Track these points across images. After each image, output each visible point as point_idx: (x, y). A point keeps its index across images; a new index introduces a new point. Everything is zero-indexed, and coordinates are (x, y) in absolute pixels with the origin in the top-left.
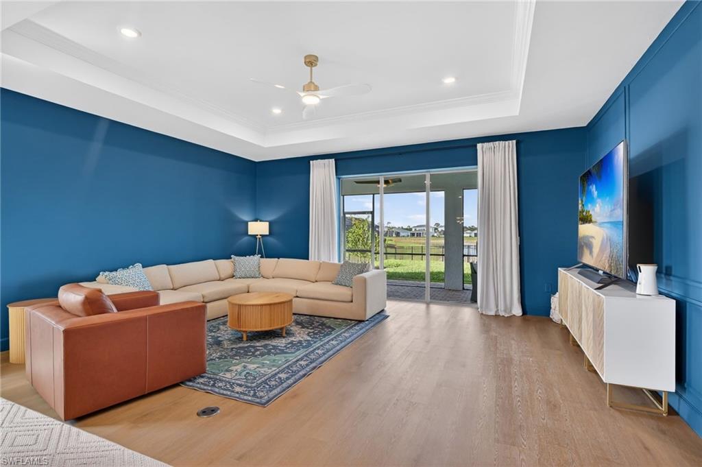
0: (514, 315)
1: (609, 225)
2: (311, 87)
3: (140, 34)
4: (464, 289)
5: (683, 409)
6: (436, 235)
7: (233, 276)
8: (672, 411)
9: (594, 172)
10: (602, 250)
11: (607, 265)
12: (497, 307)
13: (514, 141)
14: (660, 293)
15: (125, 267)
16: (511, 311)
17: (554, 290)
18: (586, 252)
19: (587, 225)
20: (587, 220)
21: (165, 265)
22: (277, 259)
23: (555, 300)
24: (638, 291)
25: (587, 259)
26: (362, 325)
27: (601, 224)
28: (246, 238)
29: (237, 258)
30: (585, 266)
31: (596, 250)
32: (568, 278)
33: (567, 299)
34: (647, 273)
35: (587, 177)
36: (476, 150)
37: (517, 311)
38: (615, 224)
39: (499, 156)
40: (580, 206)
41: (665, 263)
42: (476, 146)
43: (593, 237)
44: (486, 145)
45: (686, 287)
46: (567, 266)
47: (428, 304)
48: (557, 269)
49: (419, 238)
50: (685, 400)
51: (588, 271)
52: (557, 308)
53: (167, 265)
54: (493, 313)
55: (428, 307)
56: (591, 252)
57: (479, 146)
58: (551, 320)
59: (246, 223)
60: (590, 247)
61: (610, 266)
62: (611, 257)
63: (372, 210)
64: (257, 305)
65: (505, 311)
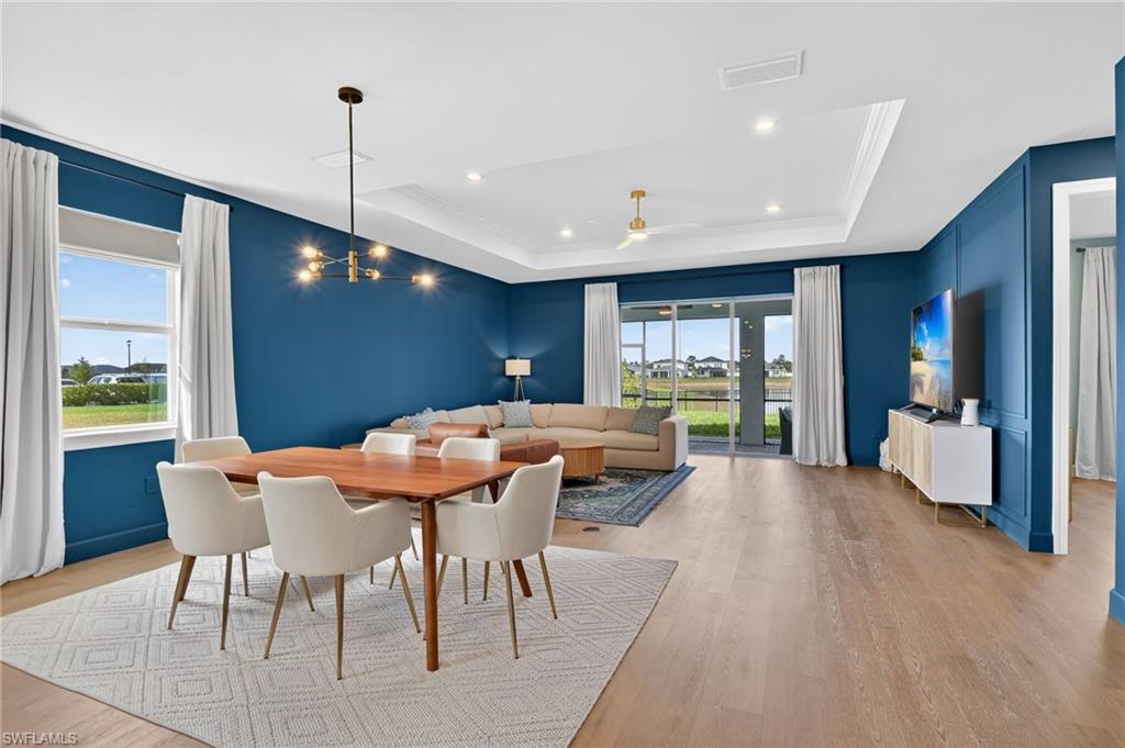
0: (838, 466)
1: (936, 364)
2: (639, 224)
3: (483, 177)
4: (765, 443)
5: (999, 521)
6: (690, 374)
7: (503, 426)
8: (989, 524)
9: (924, 309)
10: (931, 387)
11: (936, 401)
12: (818, 456)
13: (838, 266)
14: (981, 424)
15: (421, 412)
16: (834, 461)
17: (884, 434)
18: (917, 390)
19: (918, 363)
20: (918, 357)
21: (444, 411)
22: (550, 405)
23: (884, 447)
24: (963, 422)
25: (919, 398)
26: (671, 476)
27: (931, 362)
28: (502, 381)
29: (505, 403)
30: (918, 406)
31: (926, 387)
32: (898, 419)
33: (898, 442)
34: (970, 406)
35: (918, 312)
36: (793, 276)
37: (842, 460)
38: (944, 363)
39: (820, 283)
40: (912, 341)
41: (987, 398)
42: (793, 270)
43: (923, 375)
44: (804, 270)
45: (1001, 417)
46: (897, 407)
47: (733, 457)
48: (887, 412)
49: (663, 380)
50: (1002, 513)
51: (919, 409)
52: (888, 456)
53: (447, 410)
54: (814, 463)
55: (733, 462)
56: (922, 391)
57: (796, 271)
58: (881, 469)
59: (504, 362)
60: (921, 384)
61: (939, 402)
62: (940, 393)
63: (642, 342)
64: (583, 449)
65: (828, 460)
